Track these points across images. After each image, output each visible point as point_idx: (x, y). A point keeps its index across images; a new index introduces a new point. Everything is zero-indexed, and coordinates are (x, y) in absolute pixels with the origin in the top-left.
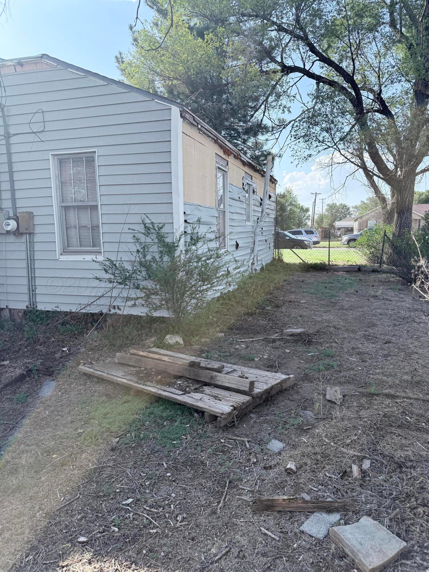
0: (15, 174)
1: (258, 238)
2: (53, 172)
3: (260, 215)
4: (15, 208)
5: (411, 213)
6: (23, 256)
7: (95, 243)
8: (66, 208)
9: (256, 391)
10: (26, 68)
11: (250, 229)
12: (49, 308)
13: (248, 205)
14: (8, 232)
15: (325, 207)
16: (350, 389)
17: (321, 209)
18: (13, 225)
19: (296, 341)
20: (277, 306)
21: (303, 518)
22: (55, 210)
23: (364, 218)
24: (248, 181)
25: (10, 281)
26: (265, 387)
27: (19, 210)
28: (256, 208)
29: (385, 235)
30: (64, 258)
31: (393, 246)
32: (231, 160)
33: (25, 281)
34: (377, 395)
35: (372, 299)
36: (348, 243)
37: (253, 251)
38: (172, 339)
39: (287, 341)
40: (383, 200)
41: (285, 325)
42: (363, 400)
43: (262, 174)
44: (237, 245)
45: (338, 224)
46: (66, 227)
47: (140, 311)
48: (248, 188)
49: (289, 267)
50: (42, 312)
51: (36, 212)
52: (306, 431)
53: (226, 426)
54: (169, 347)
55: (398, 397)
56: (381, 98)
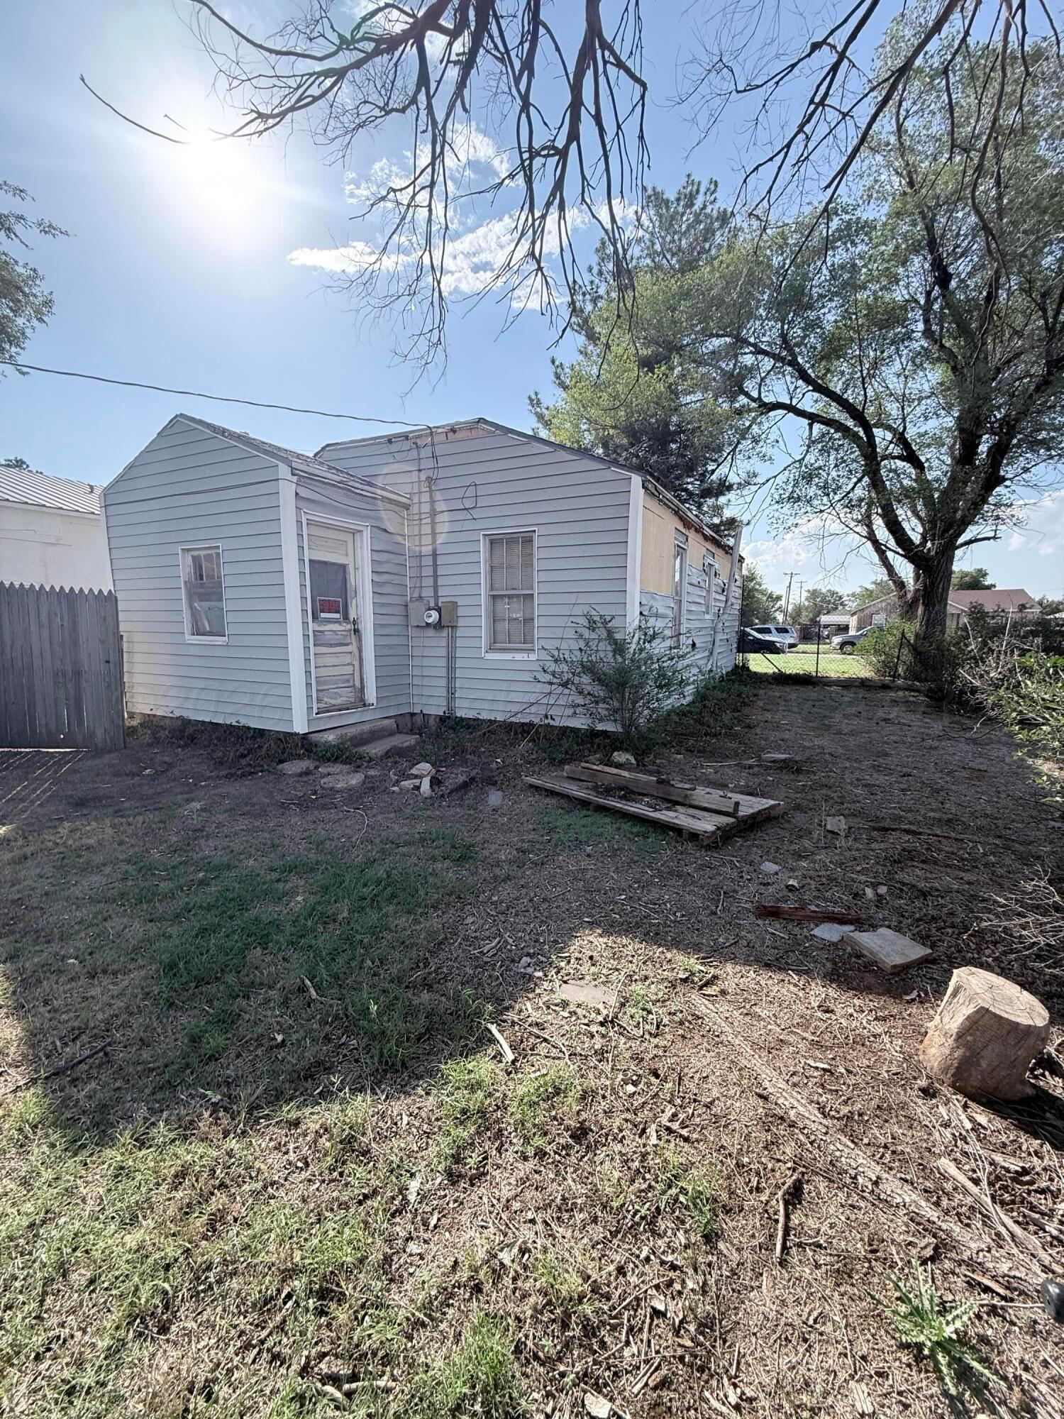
0: (439, 558)
1: (720, 636)
2: (483, 556)
3: (722, 605)
4: (436, 597)
5: (946, 604)
6: (443, 652)
7: (527, 639)
8: (494, 597)
9: (740, 814)
10: (459, 435)
11: (710, 625)
12: (471, 715)
13: (708, 592)
14: (428, 625)
15: (805, 594)
16: (855, 822)
17: (797, 597)
18: (434, 616)
19: (781, 769)
20: (749, 727)
21: (812, 926)
22: (483, 600)
23: (867, 612)
24: (709, 560)
25: (426, 682)
26: (751, 811)
27: (441, 600)
28: (718, 597)
29: (903, 634)
30: (490, 656)
31: (915, 650)
32: (692, 534)
33: (443, 682)
34: (893, 830)
35: (883, 724)
36: (841, 648)
37: (711, 653)
38: (620, 757)
39: (767, 768)
40: (901, 585)
41: (763, 749)
42: (875, 834)
43: (728, 550)
44: (694, 645)
45: (824, 619)
46: (495, 619)
47: (580, 723)
48: (707, 569)
49: (760, 679)
50: (462, 719)
51: (460, 602)
52: (806, 857)
53: (708, 845)
54: (619, 766)
55: (920, 833)
56: (906, 440)
